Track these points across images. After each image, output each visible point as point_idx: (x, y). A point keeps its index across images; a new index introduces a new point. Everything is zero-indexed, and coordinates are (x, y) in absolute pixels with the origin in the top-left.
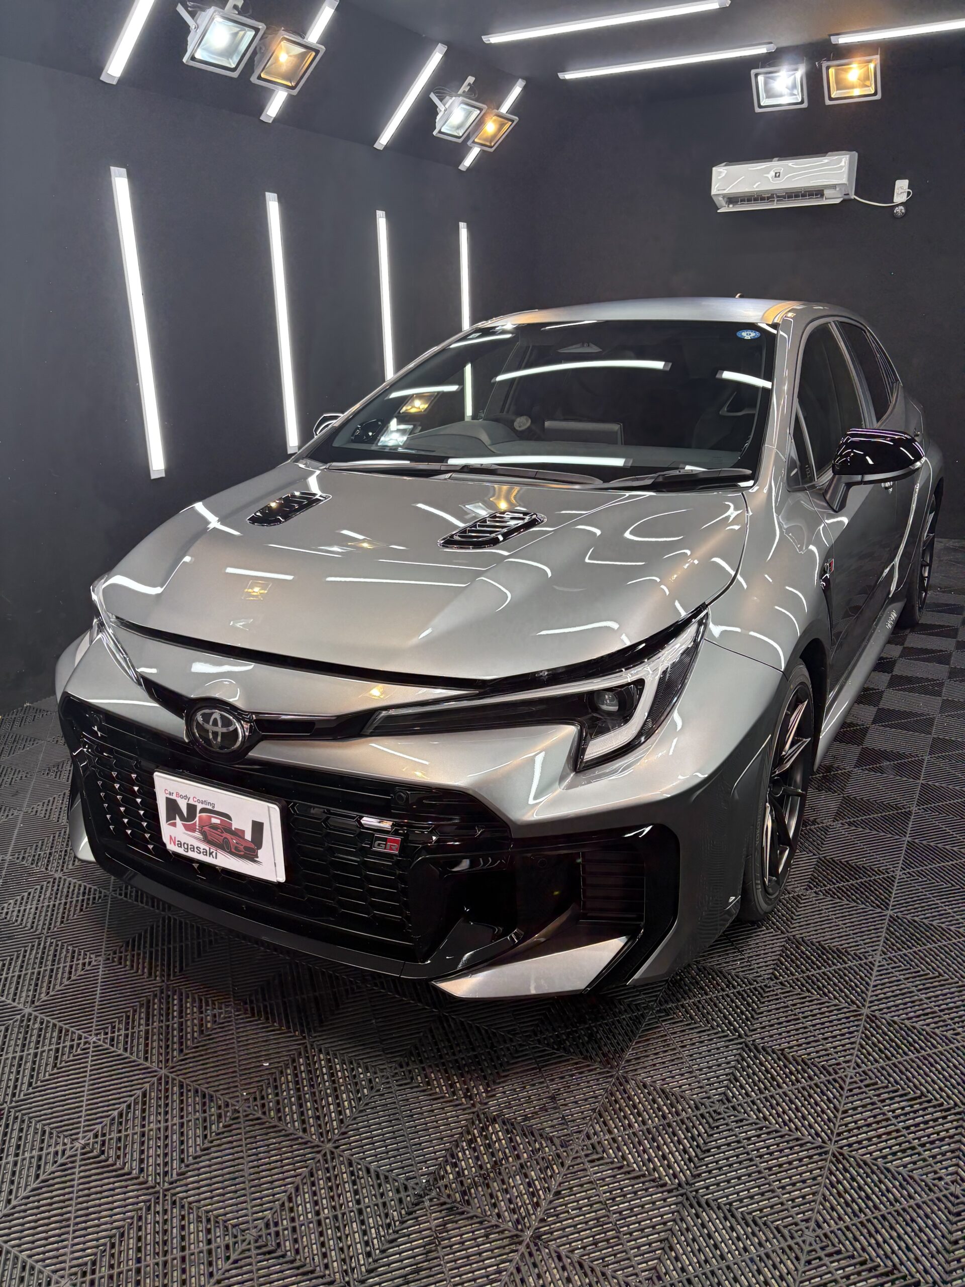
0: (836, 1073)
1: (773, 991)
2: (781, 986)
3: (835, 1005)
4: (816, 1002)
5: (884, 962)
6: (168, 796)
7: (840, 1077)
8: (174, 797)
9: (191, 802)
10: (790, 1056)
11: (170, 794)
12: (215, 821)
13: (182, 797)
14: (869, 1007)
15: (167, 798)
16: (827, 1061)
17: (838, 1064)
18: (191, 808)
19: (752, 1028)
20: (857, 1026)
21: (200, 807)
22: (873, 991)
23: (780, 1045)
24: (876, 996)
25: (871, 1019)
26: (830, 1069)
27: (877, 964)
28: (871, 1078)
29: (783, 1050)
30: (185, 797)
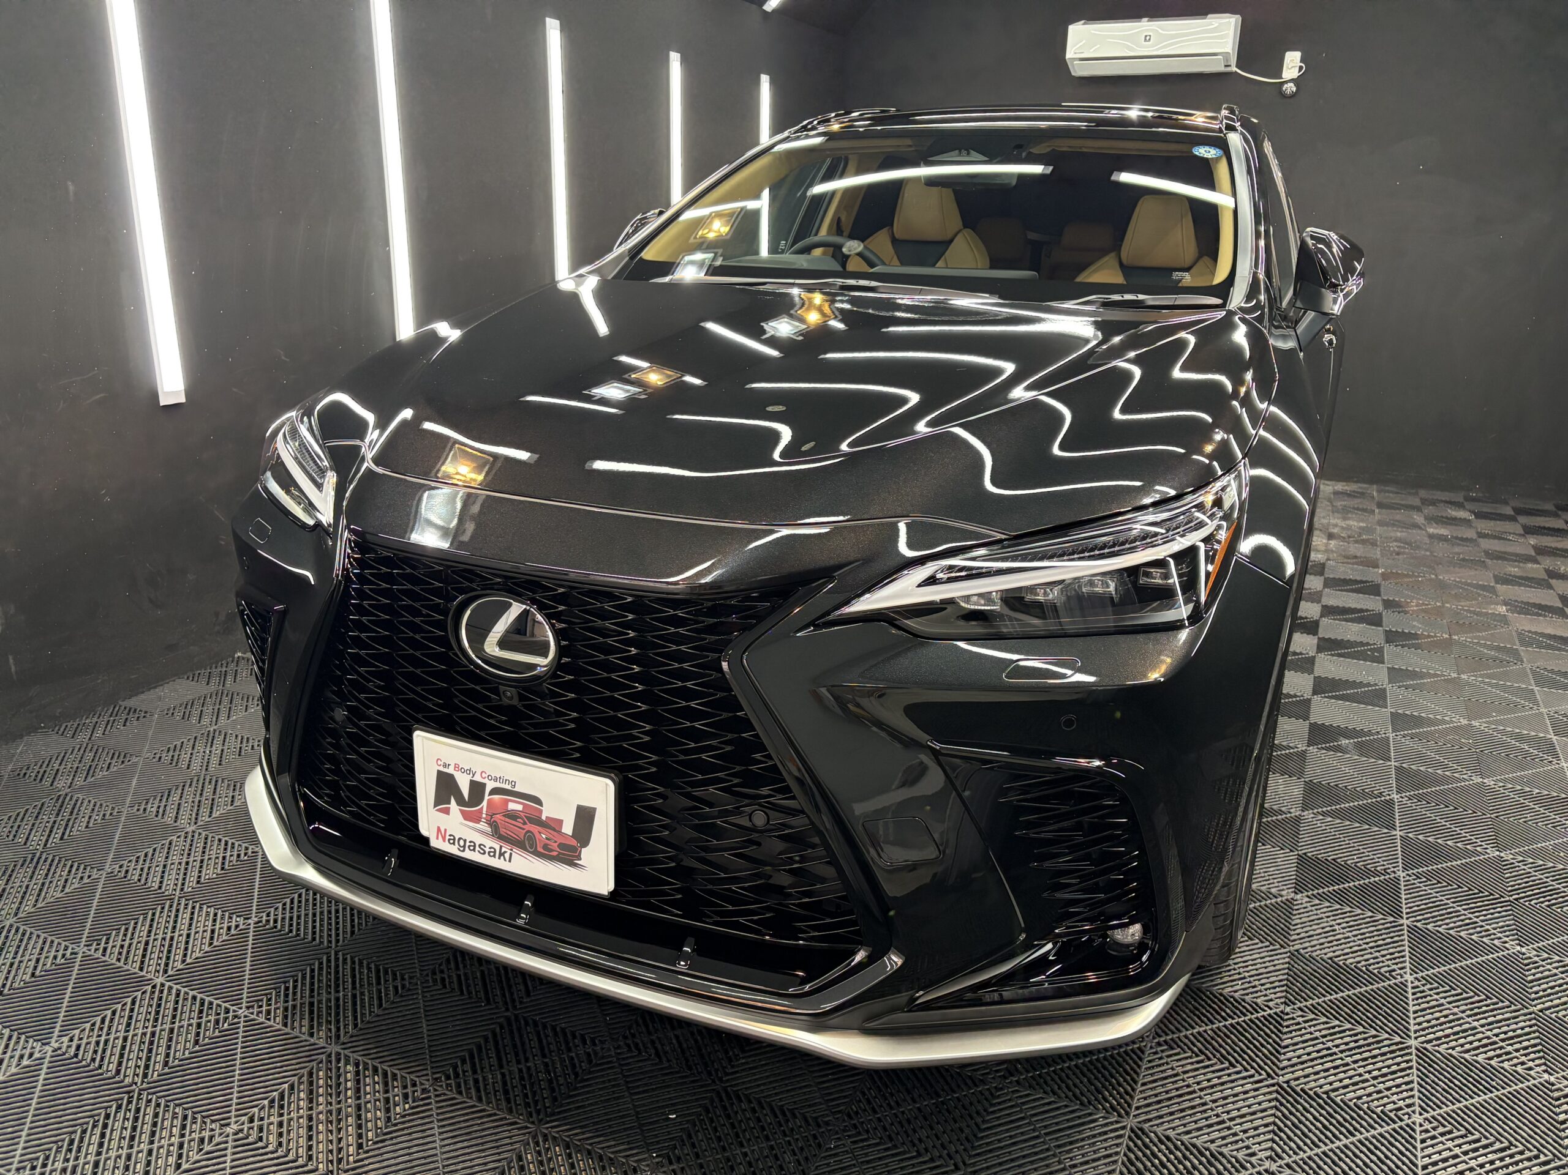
0: (1401, 1120)
1: (1293, 1019)
2: (1300, 1013)
3: (1374, 1036)
4: (1348, 1033)
5: (1417, 983)
6: (442, 769)
7: (1408, 1125)
8: (450, 770)
9: (477, 778)
10: (1338, 1099)
11: (445, 766)
12: (515, 806)
13: (464, 771)
14: (1416, 1038)
15: (439, 772)
16: (1384, 1105)
17: (1400, 1109)
18: (477, 789)
19: (1281, 1066)
20: (1407, 1062)
21: (490, 785)
22: (1415, 1019)
23: (1321, 1087)
24: (1419, 1024)
25: (1421, 1052)
26: (1392, 1115)
27: (1410, 985)
28: (1444, 1126)
29: (1326, 1093)
30: (469, 771)
